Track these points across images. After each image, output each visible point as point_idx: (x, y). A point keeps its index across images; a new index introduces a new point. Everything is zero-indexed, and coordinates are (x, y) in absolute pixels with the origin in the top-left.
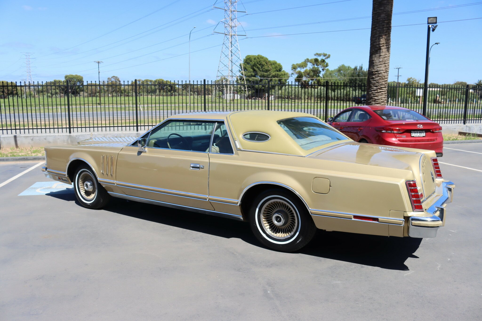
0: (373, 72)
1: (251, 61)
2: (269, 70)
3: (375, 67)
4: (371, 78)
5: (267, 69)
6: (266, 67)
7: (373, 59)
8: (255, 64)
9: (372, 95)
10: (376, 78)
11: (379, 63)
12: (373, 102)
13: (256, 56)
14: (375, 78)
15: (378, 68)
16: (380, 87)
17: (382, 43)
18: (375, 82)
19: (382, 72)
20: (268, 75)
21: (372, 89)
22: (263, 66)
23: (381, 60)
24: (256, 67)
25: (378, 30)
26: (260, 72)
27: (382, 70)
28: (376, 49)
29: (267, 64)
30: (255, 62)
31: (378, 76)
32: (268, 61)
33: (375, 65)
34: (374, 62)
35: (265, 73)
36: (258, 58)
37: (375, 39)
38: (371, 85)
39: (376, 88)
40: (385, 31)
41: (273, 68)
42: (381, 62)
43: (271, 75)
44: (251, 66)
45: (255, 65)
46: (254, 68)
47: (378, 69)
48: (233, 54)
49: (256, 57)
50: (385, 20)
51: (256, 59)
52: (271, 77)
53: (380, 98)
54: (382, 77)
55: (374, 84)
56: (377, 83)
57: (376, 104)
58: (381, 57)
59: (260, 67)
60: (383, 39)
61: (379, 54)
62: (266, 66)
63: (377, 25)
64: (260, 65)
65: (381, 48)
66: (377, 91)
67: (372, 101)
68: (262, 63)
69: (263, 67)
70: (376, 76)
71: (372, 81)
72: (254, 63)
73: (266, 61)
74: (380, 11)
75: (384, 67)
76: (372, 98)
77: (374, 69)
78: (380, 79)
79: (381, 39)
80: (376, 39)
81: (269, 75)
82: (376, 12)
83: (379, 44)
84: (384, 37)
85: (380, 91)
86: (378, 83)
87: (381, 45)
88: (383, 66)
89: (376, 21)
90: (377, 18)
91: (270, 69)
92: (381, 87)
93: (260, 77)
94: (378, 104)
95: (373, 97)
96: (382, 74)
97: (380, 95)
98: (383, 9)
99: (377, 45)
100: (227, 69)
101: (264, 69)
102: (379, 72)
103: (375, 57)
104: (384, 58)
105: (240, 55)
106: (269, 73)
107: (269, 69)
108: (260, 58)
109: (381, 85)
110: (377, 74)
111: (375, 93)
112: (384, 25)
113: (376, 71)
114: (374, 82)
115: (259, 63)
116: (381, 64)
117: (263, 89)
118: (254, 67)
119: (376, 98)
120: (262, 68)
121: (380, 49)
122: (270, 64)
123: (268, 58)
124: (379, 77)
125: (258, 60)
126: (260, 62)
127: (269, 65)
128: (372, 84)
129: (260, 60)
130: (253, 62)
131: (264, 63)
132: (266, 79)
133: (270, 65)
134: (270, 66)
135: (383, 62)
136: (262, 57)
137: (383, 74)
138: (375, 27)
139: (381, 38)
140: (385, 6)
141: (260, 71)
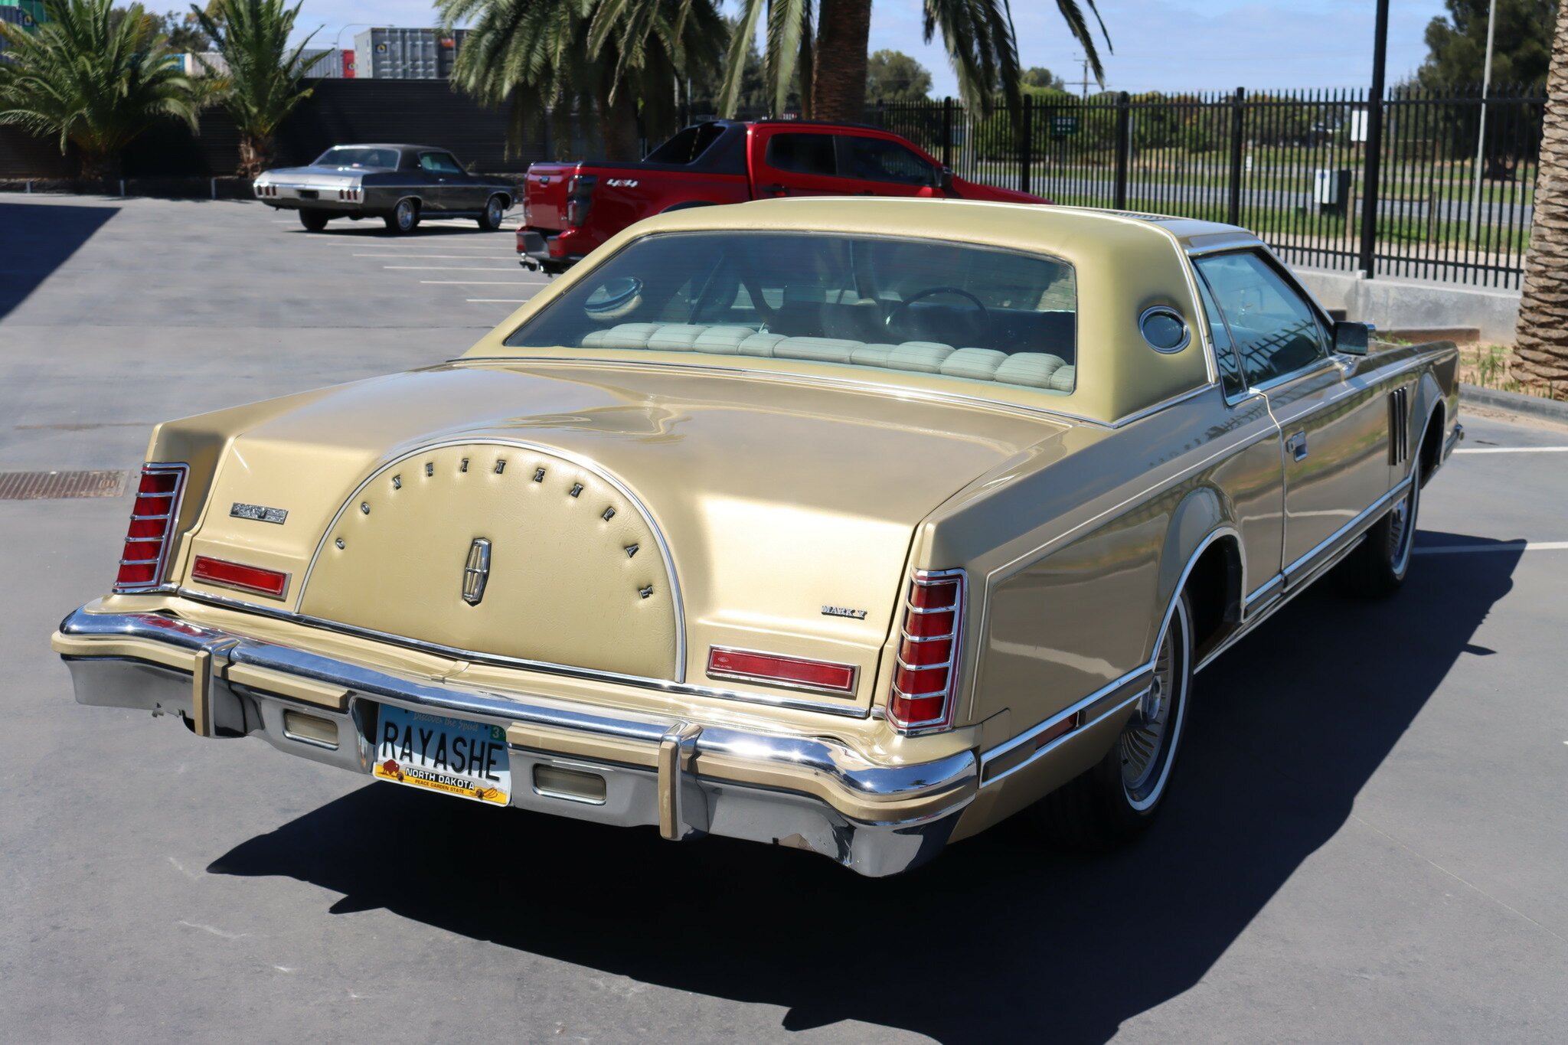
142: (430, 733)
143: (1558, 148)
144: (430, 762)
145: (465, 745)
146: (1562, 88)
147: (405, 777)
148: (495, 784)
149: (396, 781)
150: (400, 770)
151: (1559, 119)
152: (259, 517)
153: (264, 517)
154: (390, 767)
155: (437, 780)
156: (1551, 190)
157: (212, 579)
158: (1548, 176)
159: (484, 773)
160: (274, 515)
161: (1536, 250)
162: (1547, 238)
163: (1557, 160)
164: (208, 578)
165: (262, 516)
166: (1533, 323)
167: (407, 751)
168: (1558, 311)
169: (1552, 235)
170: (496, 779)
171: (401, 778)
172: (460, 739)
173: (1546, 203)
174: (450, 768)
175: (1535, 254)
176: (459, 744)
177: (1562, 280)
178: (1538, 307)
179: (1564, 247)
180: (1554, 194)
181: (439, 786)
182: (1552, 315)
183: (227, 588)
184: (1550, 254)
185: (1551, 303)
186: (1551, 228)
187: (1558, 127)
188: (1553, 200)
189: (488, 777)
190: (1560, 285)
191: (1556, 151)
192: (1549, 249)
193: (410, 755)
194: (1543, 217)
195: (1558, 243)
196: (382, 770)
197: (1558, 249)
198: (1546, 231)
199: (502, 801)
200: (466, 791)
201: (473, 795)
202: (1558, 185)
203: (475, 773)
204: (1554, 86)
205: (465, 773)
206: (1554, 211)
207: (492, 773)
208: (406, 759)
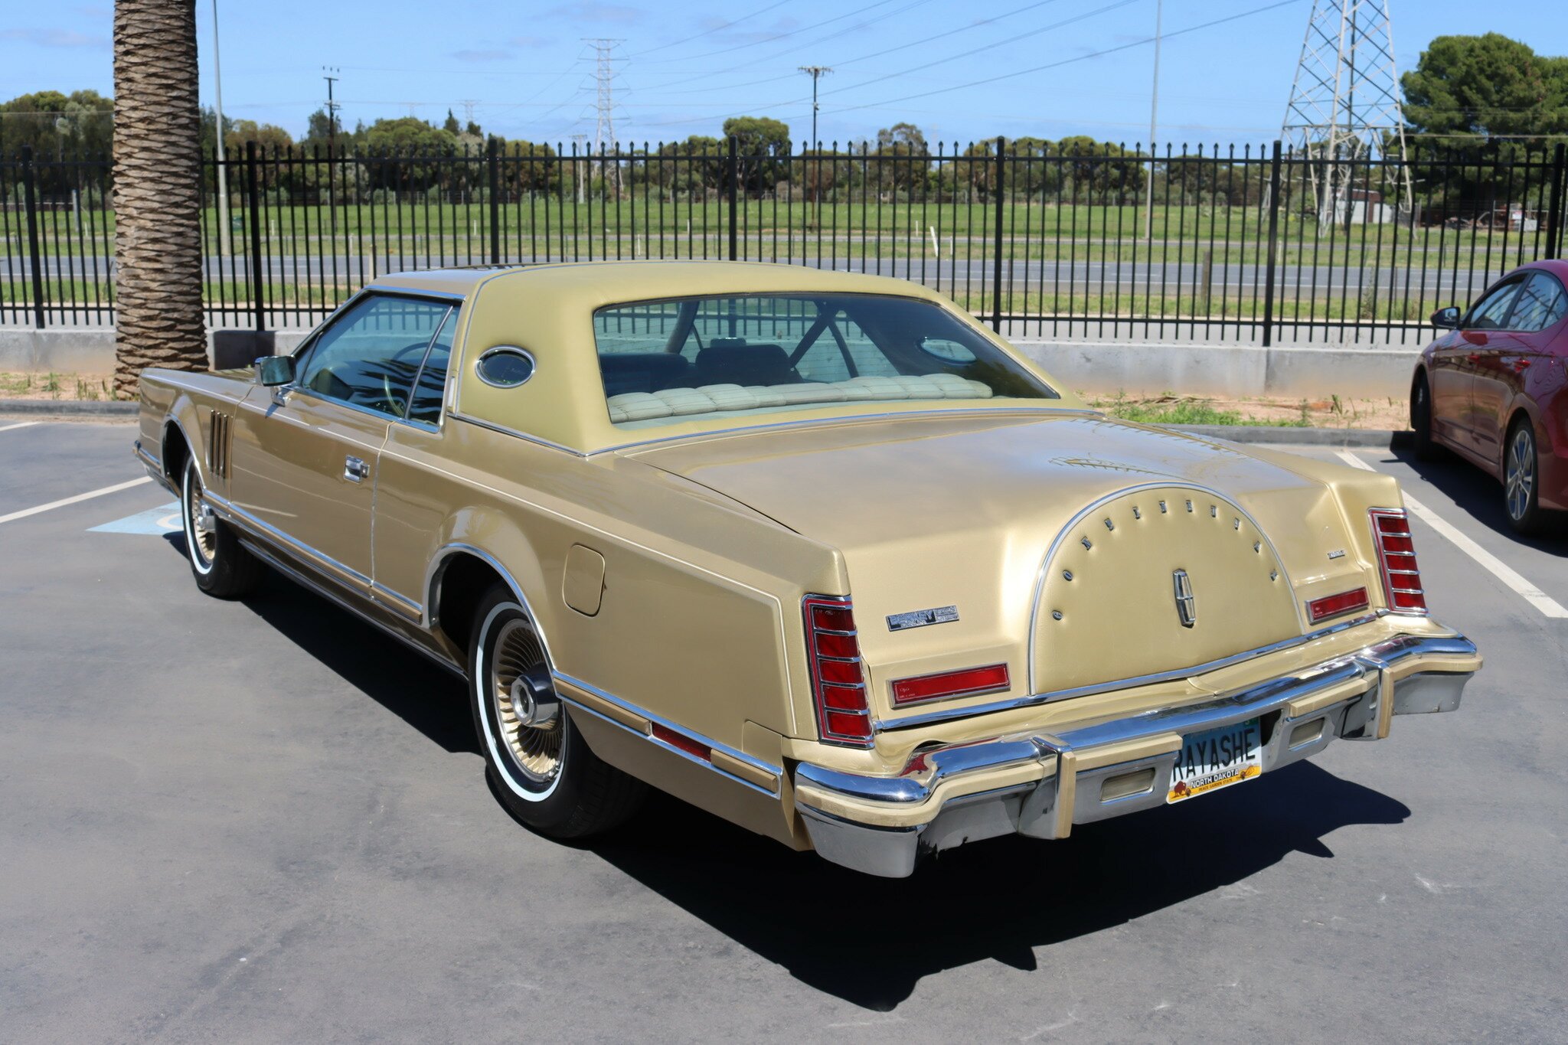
1: (1452, 62)
2: (1532, 102)
5: (1525, 97)
6: (1519, 89)
8: (1468, 73)
13: (1476, 39)
20: (1526, 123)
22: (1506, 80)
24: (1471, 89)
26: (1490, 109)
29: (1524, 73)
30: (1469, 66)
32: (1530, 60)
35: (1512, 115)
36: (1484, 48)
41: (1555, 92)
43: (1538, 124)
44: (1451, 84)
45: (1470, 80)
46: (1462, 91)
48: (1357, 34)
49: (1477, 44)
51: (1478, 51)
52: (1542, 132)
59: (1488, 85)
62: (1520, 80)
64: (1490, 78)
68: (1501, 72)
69: (1507, 88)
72: (1464, 68)
73: (1519, 60)
81: (1533, 123)
91: (1539, 95)
93: (1490, 128)
100: (1329, 95)
101: (1510, 94)
105: (1389, 36)
106: (1529, 113)
107: (1534, 94)
108: (1493, 46)
115: (1489, 71)
117: (1498, 184)
118: (1465, 88)
120: (1497, 92)
122: (1538, 72)
123: (1530, 46)
125: (1485, 57)
126: (1493, 67)
127: (1531, 79)
129: (1492, 56)
130: (1460, 64)
131: (1511, 70)
132: (1516, 141)
133: (1537, 78)
134: (1538, 84)
136: (1504, 45)
141: (1491, 105)
142: (1205, 743)
143: (139, 204)
144: (1207, 767)
145: (1229, 741)
146: (134, 155)
147: (1192, 791)
148: (1252, 762)
149: (1186, 798)
150: (1187, 787)
151: (137, 181)
152: (928, 621)
153: (933, 619)
154: (1180, 787)
155: (1213, 781)
156: (139, 238)
157: (922, 699)
158: (133, 227)
159: (1244, 756)
160: (943, 614)
161: (132, 288)
162: (142, 277)
163: (140, 213)
164: (919, 699)
165: (931, 620)
166: (140, 347)
167: (1191, 768)
168: (162, 335)
169: (146, 274)
170: (1253, 757)
171: (1188, 794)
172: (1226, 738)
173: (136, 248)
174: (1221, 765)
175: (132, 291)
176: (1225, 742)
177: (162, 310)
178: (143, 333)
179: (159, 283)
180: (143, 241)
181: (1215, 785)
182: (157, 339)
183: (938, 702)
184: (147, 289)
185: (155, 329)
186: (143, 269)
187: (135, 187)
188: (143, 246)
189: (1248, 758)
190: (160, 314)
191: (138, 206)
192: (145, 285)
193: (1193, 770)
194: (133, 260)
195: (153, 280)
196: (1174, 794)
197: (154, 285)
198: (139, 272)
199: (1255, 774)
200: (1234, 778)
201: (1238, 778)
202: (145, 234)
203: (1239, 760)
204: (125, 154)
205: (1232, 762)
206: (144, 255)
207: (1250, 754)
208: (1191, 775)
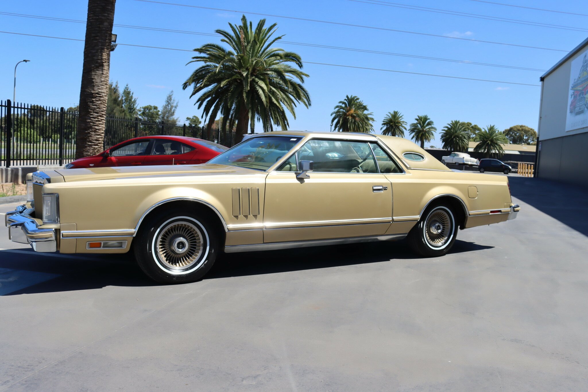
0: (93, 93)
3: (96, 88)
4: (89, 102)
7: (93, 77)
9: (91, 124)
10: (97, 102)
11: (101, 84)
12: (93, 133)
14: (95, 102)
15: (100, 89)
16: (101, 114)
17: (104, 59)
18: (96, 107)
19: (104, 94)
21: (91, 116)
23: (103, 80)
25: (100, 40)
27: (104, 92)
28: (97, 65)
31: (99, 99)
33: (95, 85)
34: (94, 81)
37: (95, 51)
38: (89, 110)
39: (96, 114)
40: (108, 44)
42: (103, 82)
47: (100, 91)
50: (108, 31)
53: (101, 128)
54: (103, 101)
55: (94, 109)
56: (97, 108)
57: (97, 135)
58: (103, 75)
60: (105, 53)
61: (101, 72)
63: (99, 34)
65: (104, 64)
66: (98, 119)
67: (91, 131)
70: (98, 100)
71: (91, 105)
74: (103, 18)
75: (105, 89)
76: (91, 128)
77: (94, 90)
78: (101, 103)
79: (104, 53)
80: (97, 52)
82: (98, 18)
83: (102, 59)
84: (107, 51)
85: (101, 119)
86: (99, 108)
87: (104, 61)
88: (105, 87)
89: (97, 28)
90: (98, 25)
92: (103, 114)
94: (98, 135)
95: (93, 127)
96: (103, 98)
97: (101, 124)
98: (107, 16)
99: (99, 59)
102: (100, 94)
103: (96, 74)
104: (106, 77)
109: (102, 111)
110: (97, 96)
111: (95, 121)
112: (107, 36)
113: (97, 93)
114: (94, 107)
116: (102, 84)
119: (97, 127)
121: (103, 66)
124: (100, 101)
128: (91, 109)
135: (105, 83)
137: (105, 97)
138: (97, 36)
139: (103, 51)
140: (109, 13)
